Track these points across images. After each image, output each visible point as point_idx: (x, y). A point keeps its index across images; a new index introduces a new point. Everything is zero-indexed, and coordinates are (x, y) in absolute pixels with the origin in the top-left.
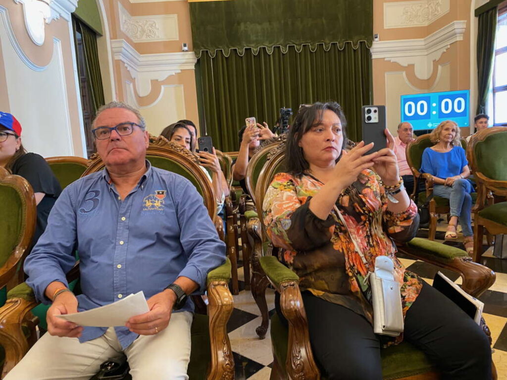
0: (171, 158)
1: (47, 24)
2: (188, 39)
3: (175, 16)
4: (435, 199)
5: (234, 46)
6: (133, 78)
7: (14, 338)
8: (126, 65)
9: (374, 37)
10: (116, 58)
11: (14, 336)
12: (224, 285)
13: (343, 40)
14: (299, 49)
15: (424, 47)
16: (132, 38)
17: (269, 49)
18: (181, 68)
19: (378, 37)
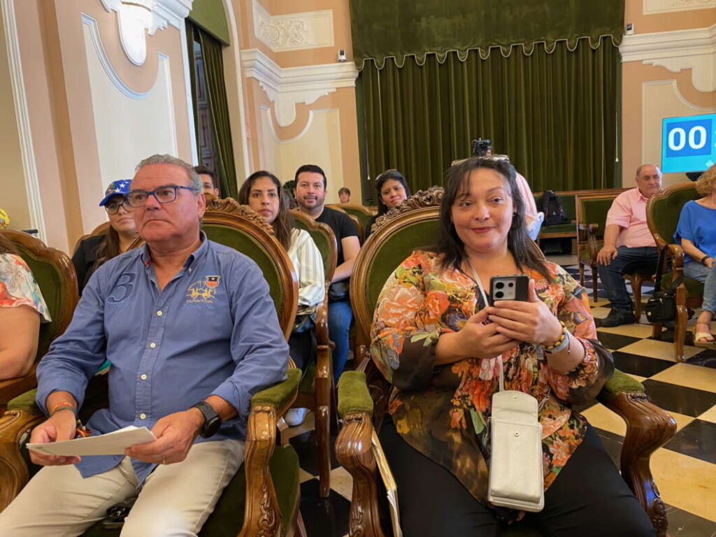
1: (150, 35)
2: (347, 45)
3: (330, 12)
4: (686, 285)
5: (410, 52)
6: (271, 100)
7: (5, 460)
8: (261, 84)
9: (626, 28)
10: (248, 75)
12: (268, 412)
13: (576, 35)
14: (506, 51)
15: (709, 41)
16: (272, 47)
17: (462, 53)
18: (337, 86)
19: (633, 28)
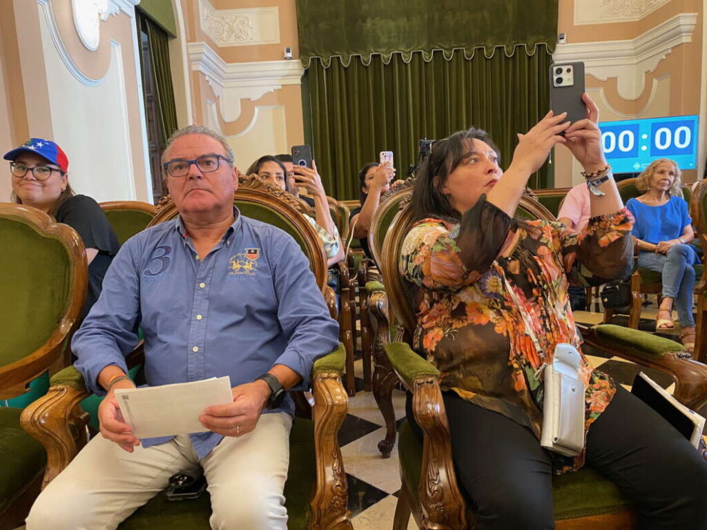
0: (266, 205)
1: (102, 20)
2: (293, 42)
3: (276, 9)
4: (640, 272)
5: (356, 52)
6: (217, 96)
7: (57, 436)
8: (207, 78)
9: (559, 37)
10: (194, 68)
11: (59, 435)
12: (335, 378)
13: (513, 42)
14: (448, 55)
15: (633, 52)
16: (216, 42)
17: (406, 55)
18: (284, 84)
19: (565, 38)
